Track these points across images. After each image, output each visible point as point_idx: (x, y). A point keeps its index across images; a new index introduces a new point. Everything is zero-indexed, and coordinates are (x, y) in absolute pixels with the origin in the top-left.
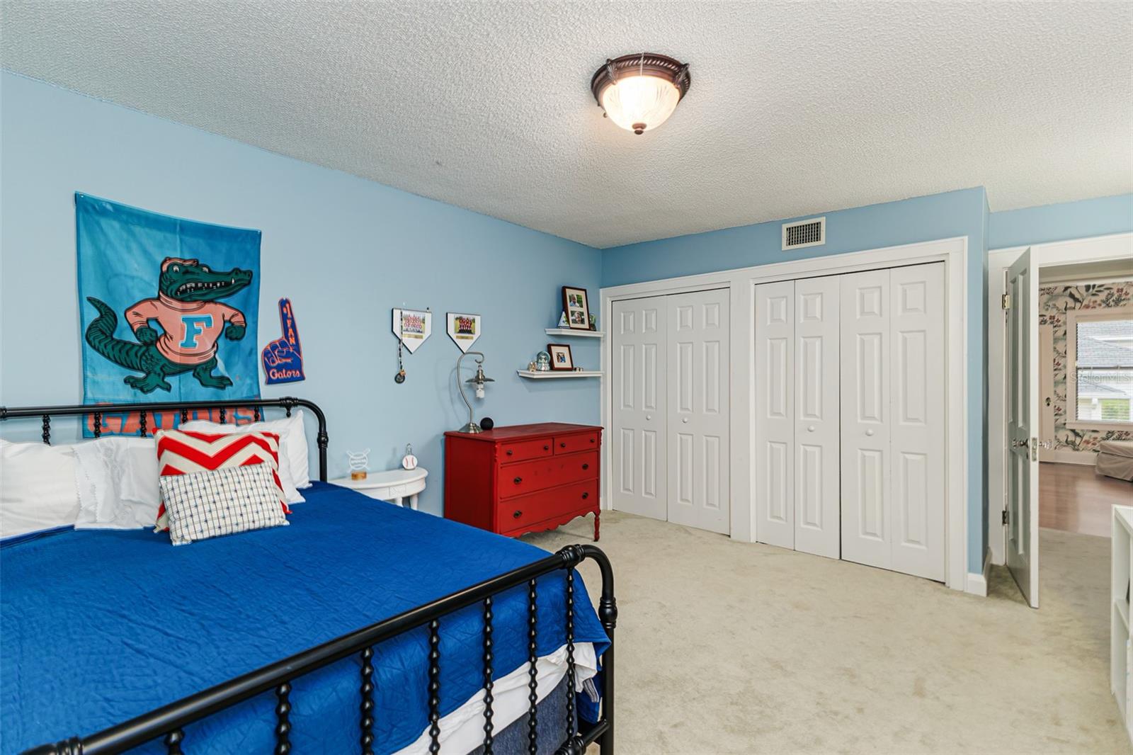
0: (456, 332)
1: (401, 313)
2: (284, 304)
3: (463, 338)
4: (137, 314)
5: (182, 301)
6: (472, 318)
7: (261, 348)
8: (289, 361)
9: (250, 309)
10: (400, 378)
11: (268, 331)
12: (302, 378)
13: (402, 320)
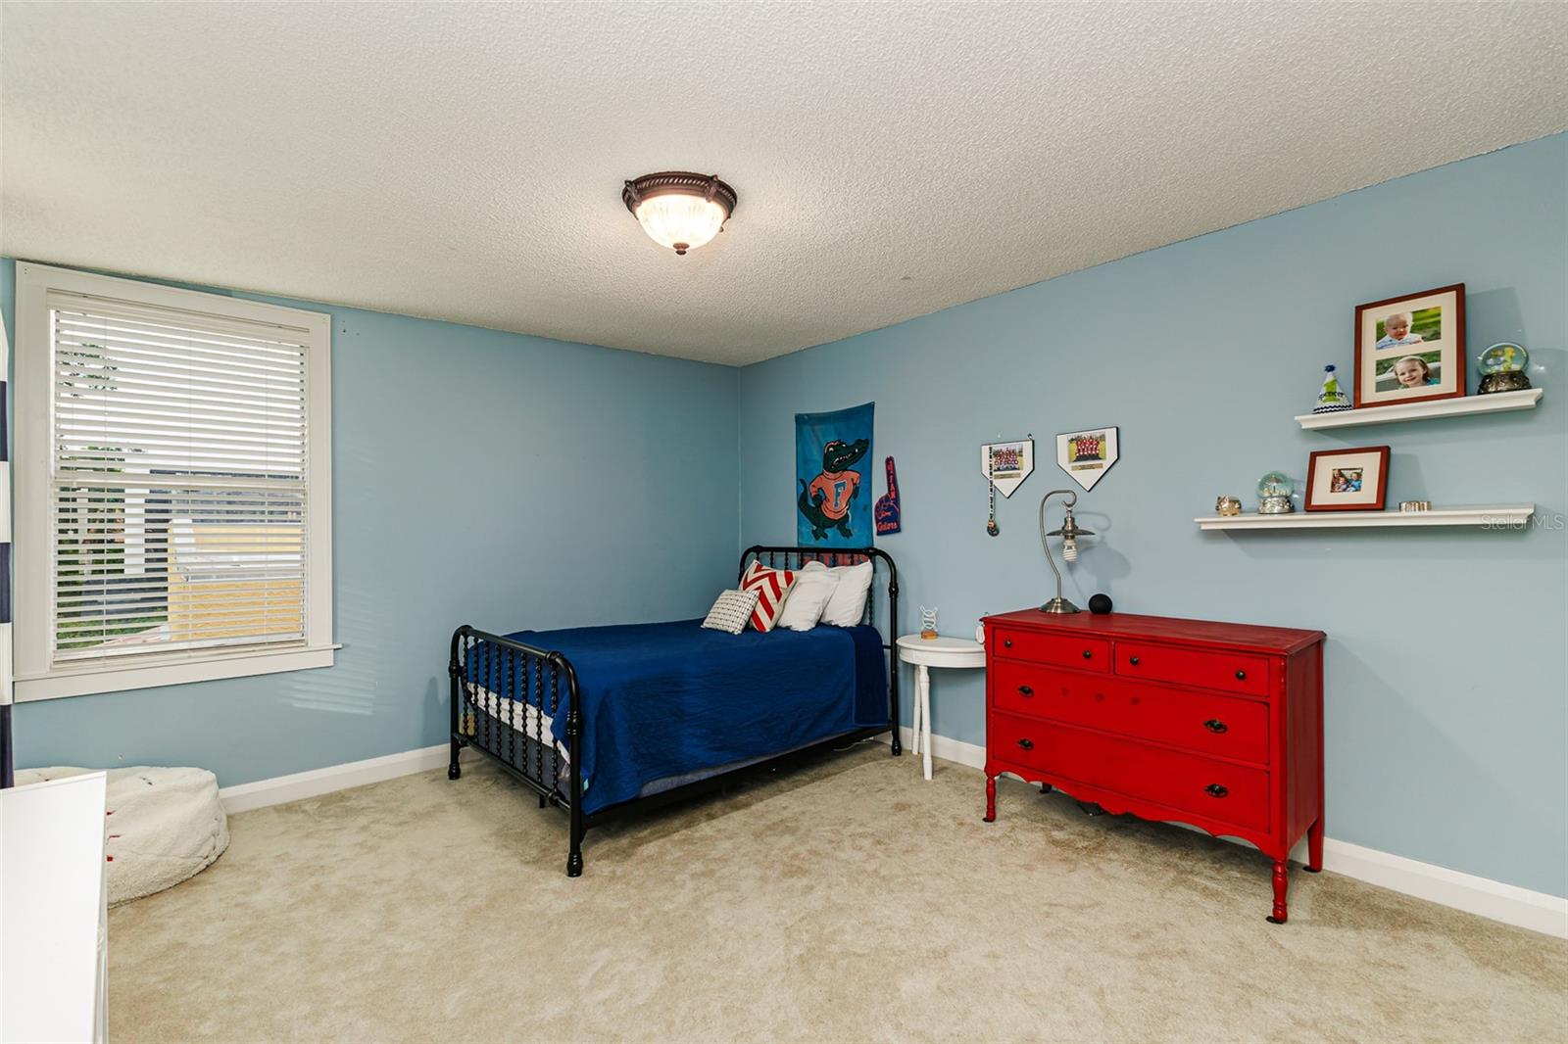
0: (1070, 462)
1: (991, 448)
2: (889, 461)
3: (1083, 468)
4: (814, 486)
5: (834, 472)
6: (1098, 435)
7: (875, 501)
8: (889, 514)
9: (867, 474)
10: (993, 531)
11: (879, 490)
12: (898, 530)
13: (991, 457)
